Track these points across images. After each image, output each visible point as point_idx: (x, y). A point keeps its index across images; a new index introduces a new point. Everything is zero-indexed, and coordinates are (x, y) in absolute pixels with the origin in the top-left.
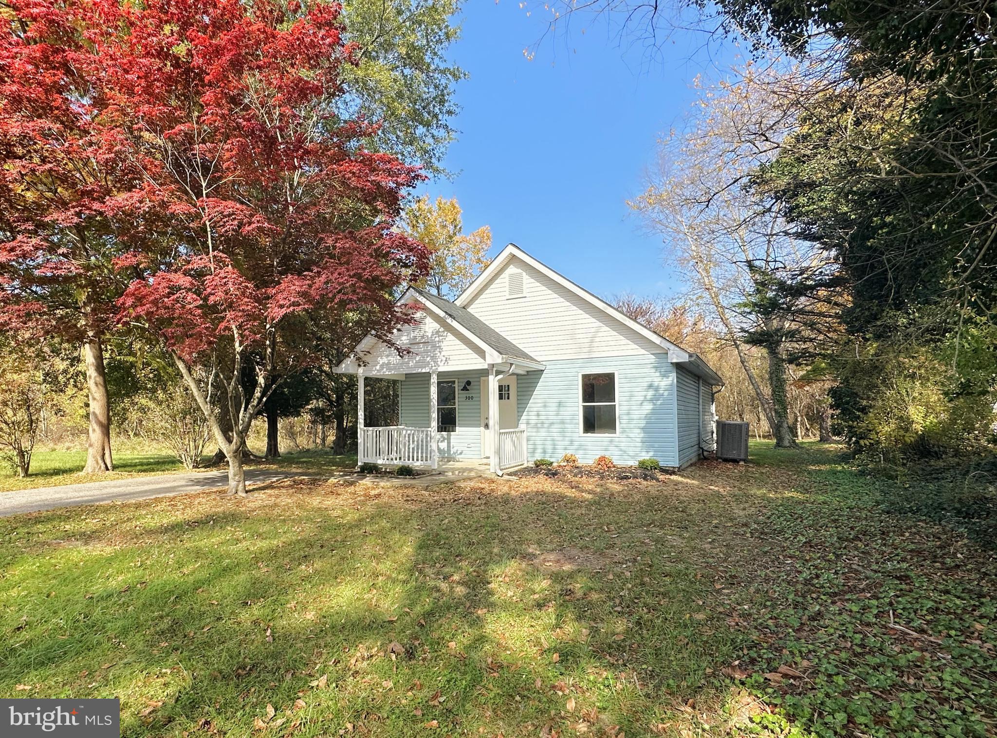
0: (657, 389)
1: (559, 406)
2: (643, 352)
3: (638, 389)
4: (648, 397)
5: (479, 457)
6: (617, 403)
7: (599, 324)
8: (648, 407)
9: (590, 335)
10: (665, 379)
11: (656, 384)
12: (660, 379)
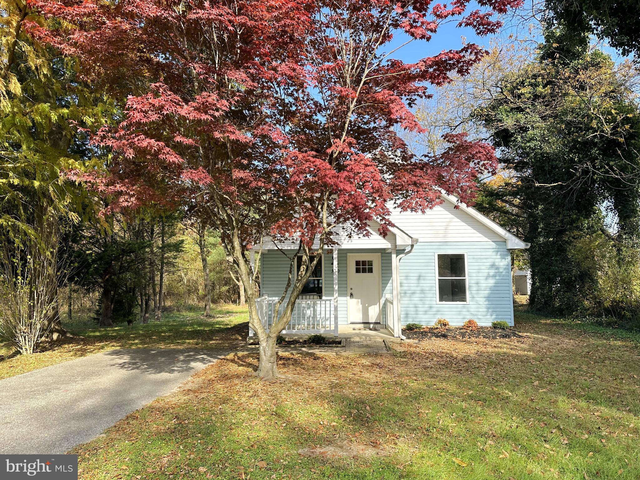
0: (497, 268)
1: (419, 279)
2: (486, 239)
3: (483, 267)
4: (491, 274)
5: (346, 323)
6: (467, 278)
7: (451, 216)
8: (491, 282)
9: (445, 224)
10: (503, 260)
11: (497, 264)
12: (499, 260)
